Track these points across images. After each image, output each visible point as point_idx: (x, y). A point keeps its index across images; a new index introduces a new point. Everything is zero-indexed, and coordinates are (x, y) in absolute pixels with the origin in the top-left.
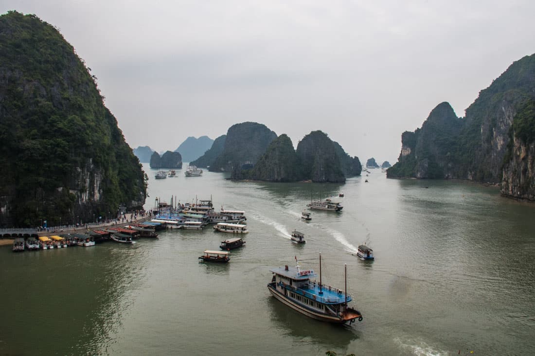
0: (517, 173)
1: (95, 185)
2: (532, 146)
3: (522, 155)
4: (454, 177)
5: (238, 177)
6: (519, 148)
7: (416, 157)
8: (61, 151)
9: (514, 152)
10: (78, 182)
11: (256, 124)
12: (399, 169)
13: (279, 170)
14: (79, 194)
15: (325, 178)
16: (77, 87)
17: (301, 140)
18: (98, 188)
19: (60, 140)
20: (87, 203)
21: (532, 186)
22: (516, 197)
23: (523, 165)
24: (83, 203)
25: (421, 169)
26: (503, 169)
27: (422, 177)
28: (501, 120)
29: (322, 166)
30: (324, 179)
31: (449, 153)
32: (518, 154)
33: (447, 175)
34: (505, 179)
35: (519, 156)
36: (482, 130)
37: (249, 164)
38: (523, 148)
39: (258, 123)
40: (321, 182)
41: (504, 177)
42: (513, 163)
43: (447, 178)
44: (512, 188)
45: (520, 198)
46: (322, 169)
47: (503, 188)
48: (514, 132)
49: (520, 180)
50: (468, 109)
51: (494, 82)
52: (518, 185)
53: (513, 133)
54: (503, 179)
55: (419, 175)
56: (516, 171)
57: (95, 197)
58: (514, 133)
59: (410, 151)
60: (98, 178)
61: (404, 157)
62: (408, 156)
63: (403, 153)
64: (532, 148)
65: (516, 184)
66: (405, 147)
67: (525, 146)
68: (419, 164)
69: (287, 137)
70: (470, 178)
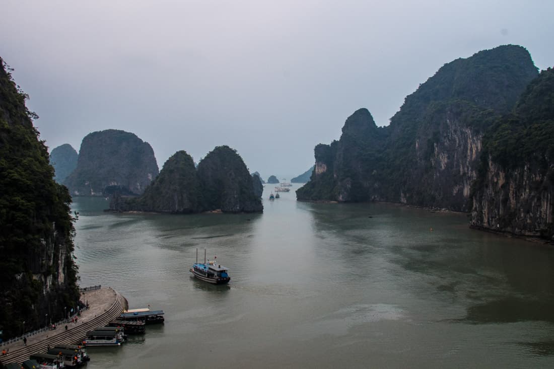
0: (495, 202)
1: (60, 262)
2: (516, 173)
3: (501, 182)
4: (382, 200)
5: (121, 208)
6: (497, 175)
7: (335, 176)
8: (23, 217)
9: (490, 178)
10: (43, 260)
11: (122, 132)
12: (312, 190)
13: (180, 198)
14: (43, 280)
15: (240, 207)
16: (14, 111)
17: (203, 158)
18: (63, 265)
19: (17, 198)
20: (52, 290)
21: (518, 219)
22: (494, 230)
23: (502, 194)
24: (48, 292)
25: (343, 190)
26: (474, 198)
27: (344, 200)
28: (445, 135)
29: (235, 192)
30: (238, 208)
31: (375, 171)
32: (495, 180)
33: (373, 198)
34: (476, 208)
35: (497, 183)
36: (417, 145)
37: (115, 186)
38: (502, 175)
39: (125, 131)
40: (235, 213)
41: (474, 206)
42: (489, 191)
43: (373, 201)
44: (488, 219)
45: (500, 231)
46: (236, 196)
47: (474, 219)
48: (490, 155)
49: (499, 211)
50: (393, 117)
51: (422, 87)
52: (497, 217)
53: (488, 156)
54: (474, 208)
55: (341, 198)
56: (493, 200)
57: (59, 280)
58: (490, 157)
59: (326, 168)
60: (63, 250)
61: (318, 175)
62: (323, 174)
63: (316, 170)
64: (516, 175)
65: (494, 216)
66: (320, 163)
67: (504, 172)
68: (339, 183)
69: (186, 155)
70: (404, 200)
